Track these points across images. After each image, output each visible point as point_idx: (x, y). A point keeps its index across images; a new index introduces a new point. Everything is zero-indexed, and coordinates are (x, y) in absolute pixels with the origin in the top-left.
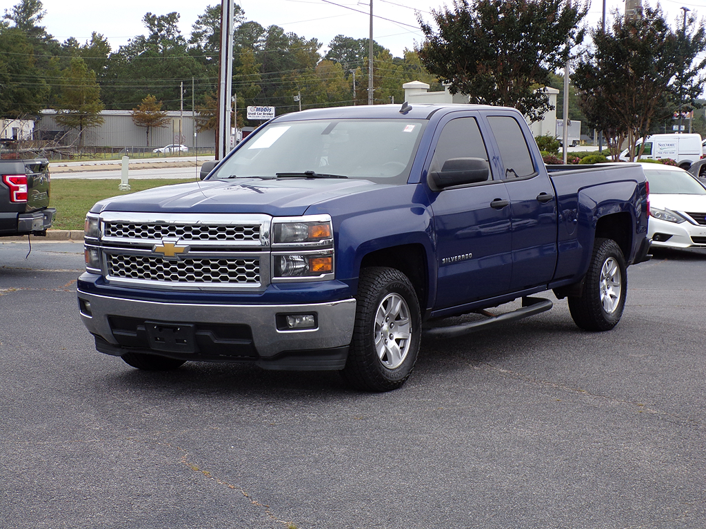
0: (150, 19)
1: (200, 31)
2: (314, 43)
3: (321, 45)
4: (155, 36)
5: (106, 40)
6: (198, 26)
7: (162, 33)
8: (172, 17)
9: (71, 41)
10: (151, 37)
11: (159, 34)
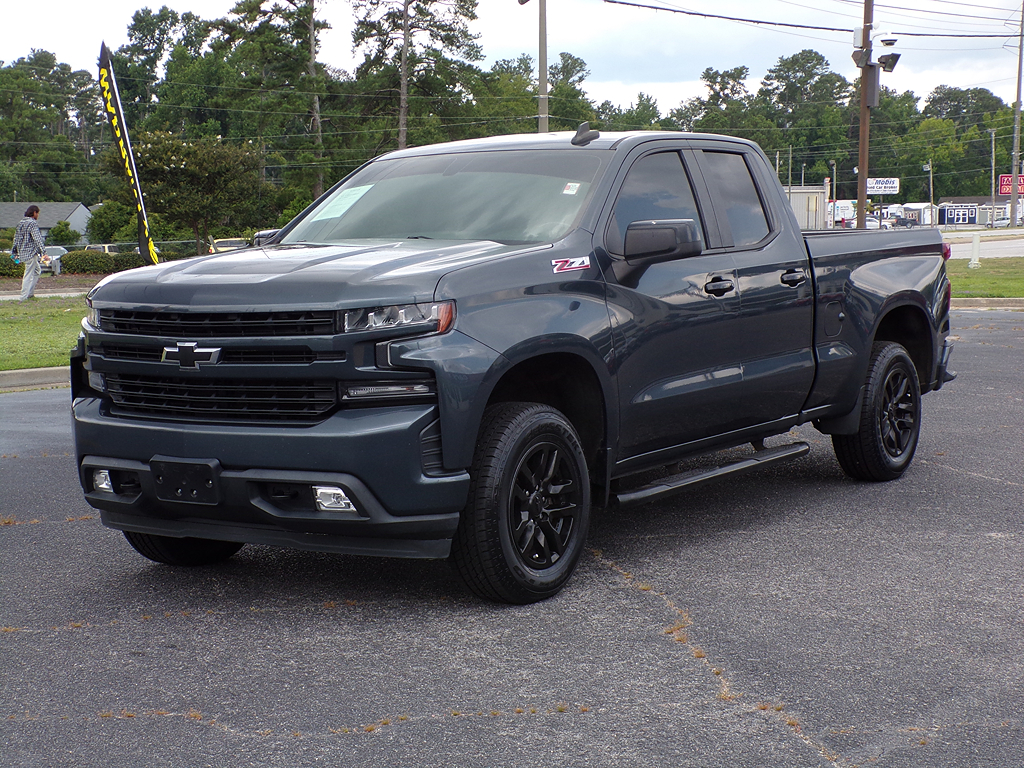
0: (710, 76)
1: (770, 88)
2: (909, 97)
3: (918, 99)
4: (715, 97)
5: (654, 103)
6: (769, 82)
7: (726, 91)
8: (739, 74)
9: (606, 104)
10: (712, 97)
11: (721, 94)
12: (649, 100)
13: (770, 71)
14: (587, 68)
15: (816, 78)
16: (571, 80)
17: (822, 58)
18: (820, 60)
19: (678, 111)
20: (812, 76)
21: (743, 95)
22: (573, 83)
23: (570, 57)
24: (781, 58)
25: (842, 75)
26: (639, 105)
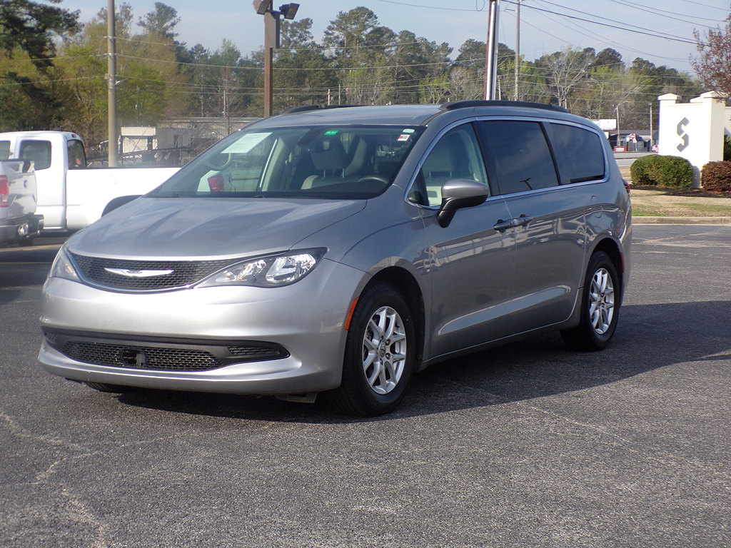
12: (229, 43)
13: (333, 23)
14: (178, 15)
15: (369, 30)
16: (165, 25)
17: (372, 13)
18: (371, 14)
19: (258, 53)
20: (365, 28)
21: (309, 41)
22: (167, 29)
23: (164, 6)
24: (341, 13)
25: (390, 28)
26: (223, 47)
